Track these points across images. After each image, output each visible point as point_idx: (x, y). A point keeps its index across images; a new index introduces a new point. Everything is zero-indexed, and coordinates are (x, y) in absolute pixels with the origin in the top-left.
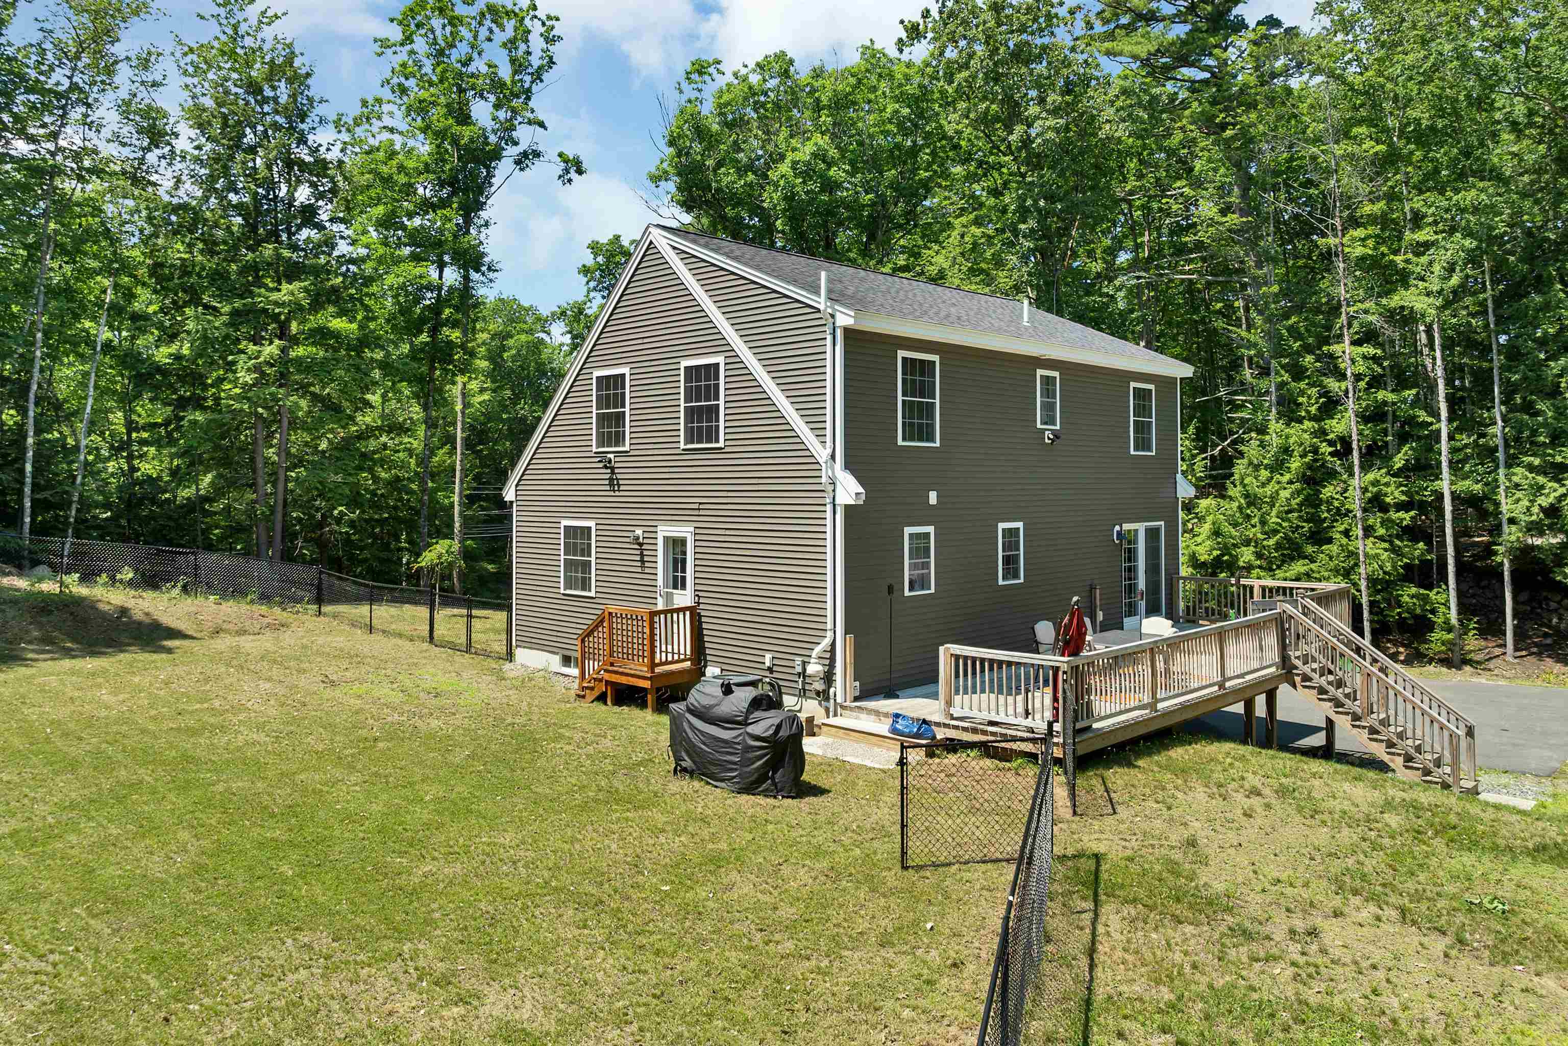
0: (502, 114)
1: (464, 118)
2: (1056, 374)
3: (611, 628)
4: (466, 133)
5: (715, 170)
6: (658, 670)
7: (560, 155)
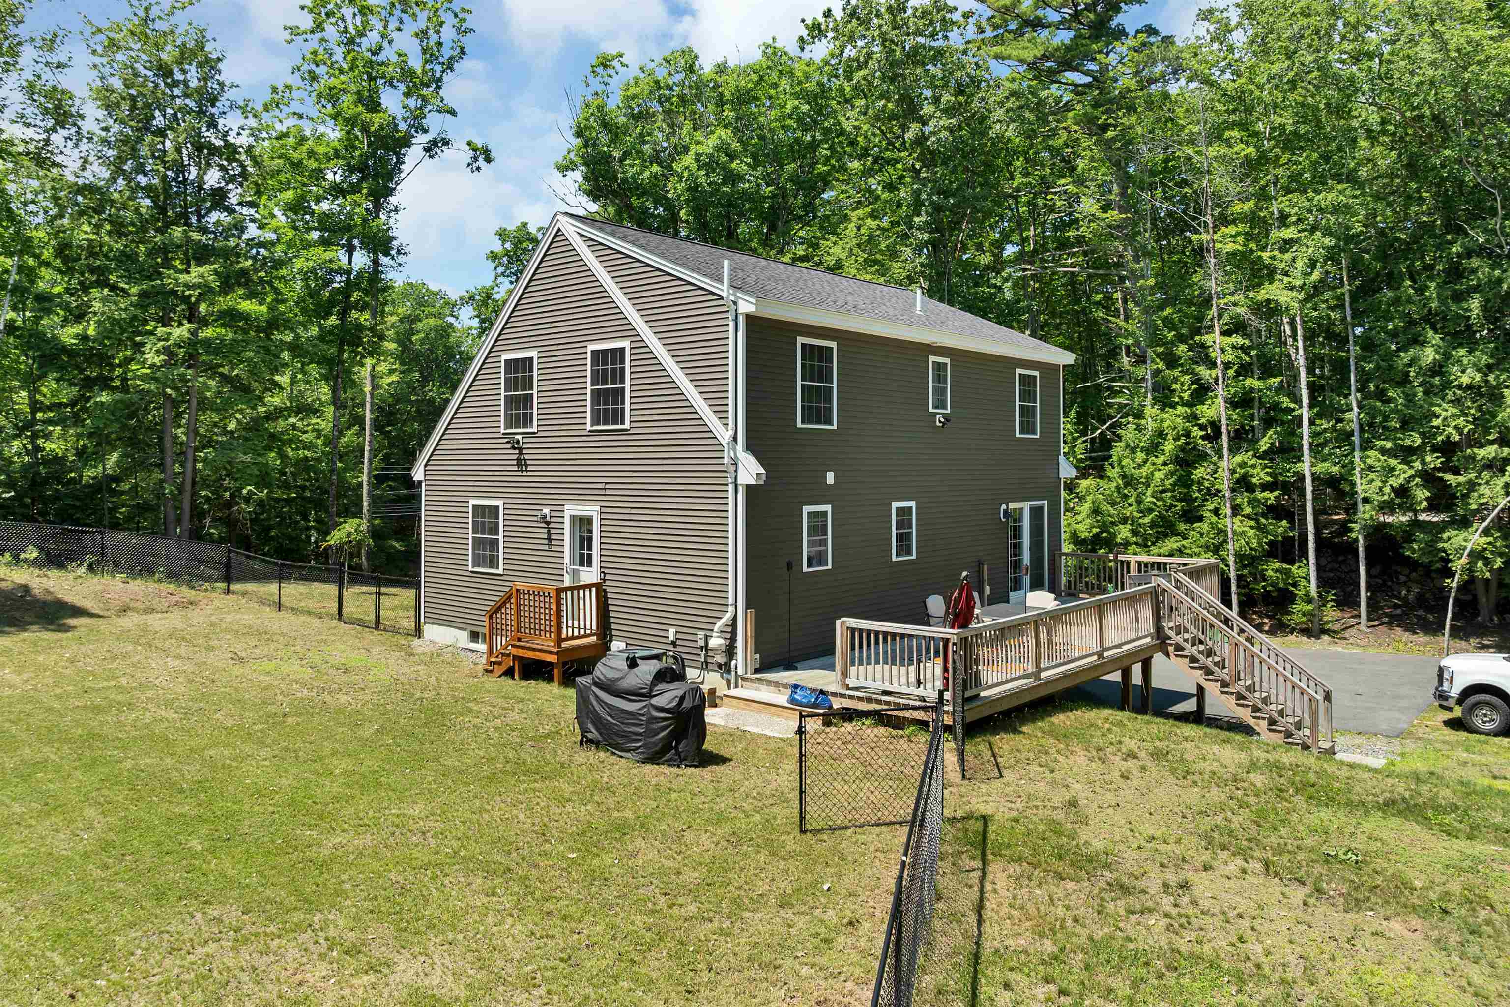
0: (412, 103)
1: (374, 106)
2: (947, 361)
3: (518, 605)
4: (377, 120)
5: (622, 160)
6: (564, 645)
7: (469, 144)
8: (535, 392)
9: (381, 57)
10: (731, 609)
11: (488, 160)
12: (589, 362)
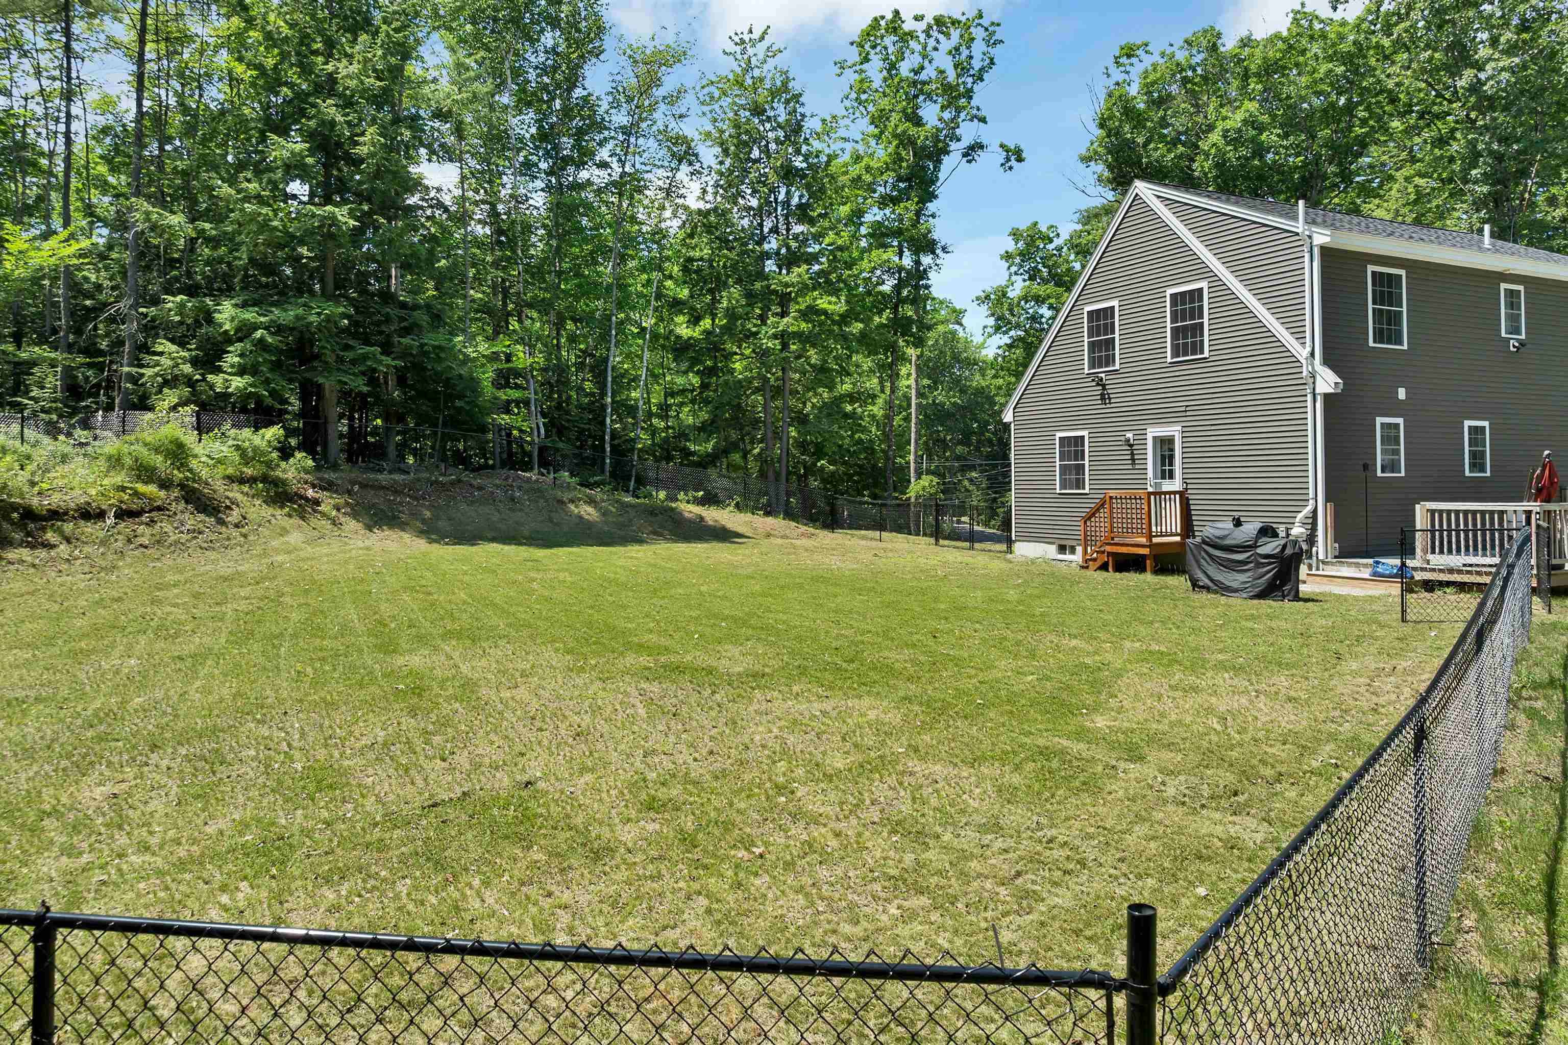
0: (947, 115)
1: (918, 122)
2: (1521, 288)
3: (1111, 510)
4: (920, 133)
5: (1145, 145)
6: (1155, 540)
7: (1001, 146)
8: (1117, 335)
9: (923, 76)
10: (1311, 502)
11: (1020, 160)
12: (1168, 304)
